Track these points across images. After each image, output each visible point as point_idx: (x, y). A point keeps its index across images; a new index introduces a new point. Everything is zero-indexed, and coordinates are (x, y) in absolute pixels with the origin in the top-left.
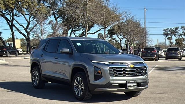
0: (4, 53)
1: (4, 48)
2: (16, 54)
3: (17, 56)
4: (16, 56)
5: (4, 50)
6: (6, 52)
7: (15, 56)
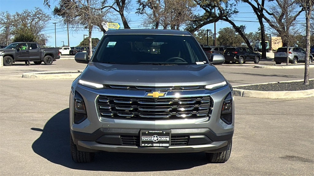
0: (235, 58)
1: (234, 51)
2: (254, 59)
3: (258, 63)
4: (255, 63)
5: (235, 54)
6: (238, 57)
7: (253, 62)
